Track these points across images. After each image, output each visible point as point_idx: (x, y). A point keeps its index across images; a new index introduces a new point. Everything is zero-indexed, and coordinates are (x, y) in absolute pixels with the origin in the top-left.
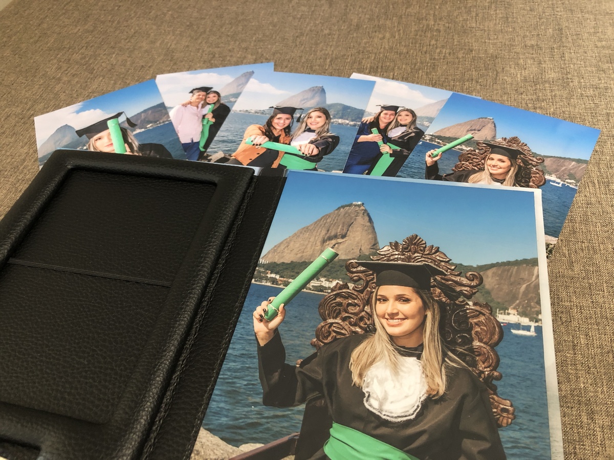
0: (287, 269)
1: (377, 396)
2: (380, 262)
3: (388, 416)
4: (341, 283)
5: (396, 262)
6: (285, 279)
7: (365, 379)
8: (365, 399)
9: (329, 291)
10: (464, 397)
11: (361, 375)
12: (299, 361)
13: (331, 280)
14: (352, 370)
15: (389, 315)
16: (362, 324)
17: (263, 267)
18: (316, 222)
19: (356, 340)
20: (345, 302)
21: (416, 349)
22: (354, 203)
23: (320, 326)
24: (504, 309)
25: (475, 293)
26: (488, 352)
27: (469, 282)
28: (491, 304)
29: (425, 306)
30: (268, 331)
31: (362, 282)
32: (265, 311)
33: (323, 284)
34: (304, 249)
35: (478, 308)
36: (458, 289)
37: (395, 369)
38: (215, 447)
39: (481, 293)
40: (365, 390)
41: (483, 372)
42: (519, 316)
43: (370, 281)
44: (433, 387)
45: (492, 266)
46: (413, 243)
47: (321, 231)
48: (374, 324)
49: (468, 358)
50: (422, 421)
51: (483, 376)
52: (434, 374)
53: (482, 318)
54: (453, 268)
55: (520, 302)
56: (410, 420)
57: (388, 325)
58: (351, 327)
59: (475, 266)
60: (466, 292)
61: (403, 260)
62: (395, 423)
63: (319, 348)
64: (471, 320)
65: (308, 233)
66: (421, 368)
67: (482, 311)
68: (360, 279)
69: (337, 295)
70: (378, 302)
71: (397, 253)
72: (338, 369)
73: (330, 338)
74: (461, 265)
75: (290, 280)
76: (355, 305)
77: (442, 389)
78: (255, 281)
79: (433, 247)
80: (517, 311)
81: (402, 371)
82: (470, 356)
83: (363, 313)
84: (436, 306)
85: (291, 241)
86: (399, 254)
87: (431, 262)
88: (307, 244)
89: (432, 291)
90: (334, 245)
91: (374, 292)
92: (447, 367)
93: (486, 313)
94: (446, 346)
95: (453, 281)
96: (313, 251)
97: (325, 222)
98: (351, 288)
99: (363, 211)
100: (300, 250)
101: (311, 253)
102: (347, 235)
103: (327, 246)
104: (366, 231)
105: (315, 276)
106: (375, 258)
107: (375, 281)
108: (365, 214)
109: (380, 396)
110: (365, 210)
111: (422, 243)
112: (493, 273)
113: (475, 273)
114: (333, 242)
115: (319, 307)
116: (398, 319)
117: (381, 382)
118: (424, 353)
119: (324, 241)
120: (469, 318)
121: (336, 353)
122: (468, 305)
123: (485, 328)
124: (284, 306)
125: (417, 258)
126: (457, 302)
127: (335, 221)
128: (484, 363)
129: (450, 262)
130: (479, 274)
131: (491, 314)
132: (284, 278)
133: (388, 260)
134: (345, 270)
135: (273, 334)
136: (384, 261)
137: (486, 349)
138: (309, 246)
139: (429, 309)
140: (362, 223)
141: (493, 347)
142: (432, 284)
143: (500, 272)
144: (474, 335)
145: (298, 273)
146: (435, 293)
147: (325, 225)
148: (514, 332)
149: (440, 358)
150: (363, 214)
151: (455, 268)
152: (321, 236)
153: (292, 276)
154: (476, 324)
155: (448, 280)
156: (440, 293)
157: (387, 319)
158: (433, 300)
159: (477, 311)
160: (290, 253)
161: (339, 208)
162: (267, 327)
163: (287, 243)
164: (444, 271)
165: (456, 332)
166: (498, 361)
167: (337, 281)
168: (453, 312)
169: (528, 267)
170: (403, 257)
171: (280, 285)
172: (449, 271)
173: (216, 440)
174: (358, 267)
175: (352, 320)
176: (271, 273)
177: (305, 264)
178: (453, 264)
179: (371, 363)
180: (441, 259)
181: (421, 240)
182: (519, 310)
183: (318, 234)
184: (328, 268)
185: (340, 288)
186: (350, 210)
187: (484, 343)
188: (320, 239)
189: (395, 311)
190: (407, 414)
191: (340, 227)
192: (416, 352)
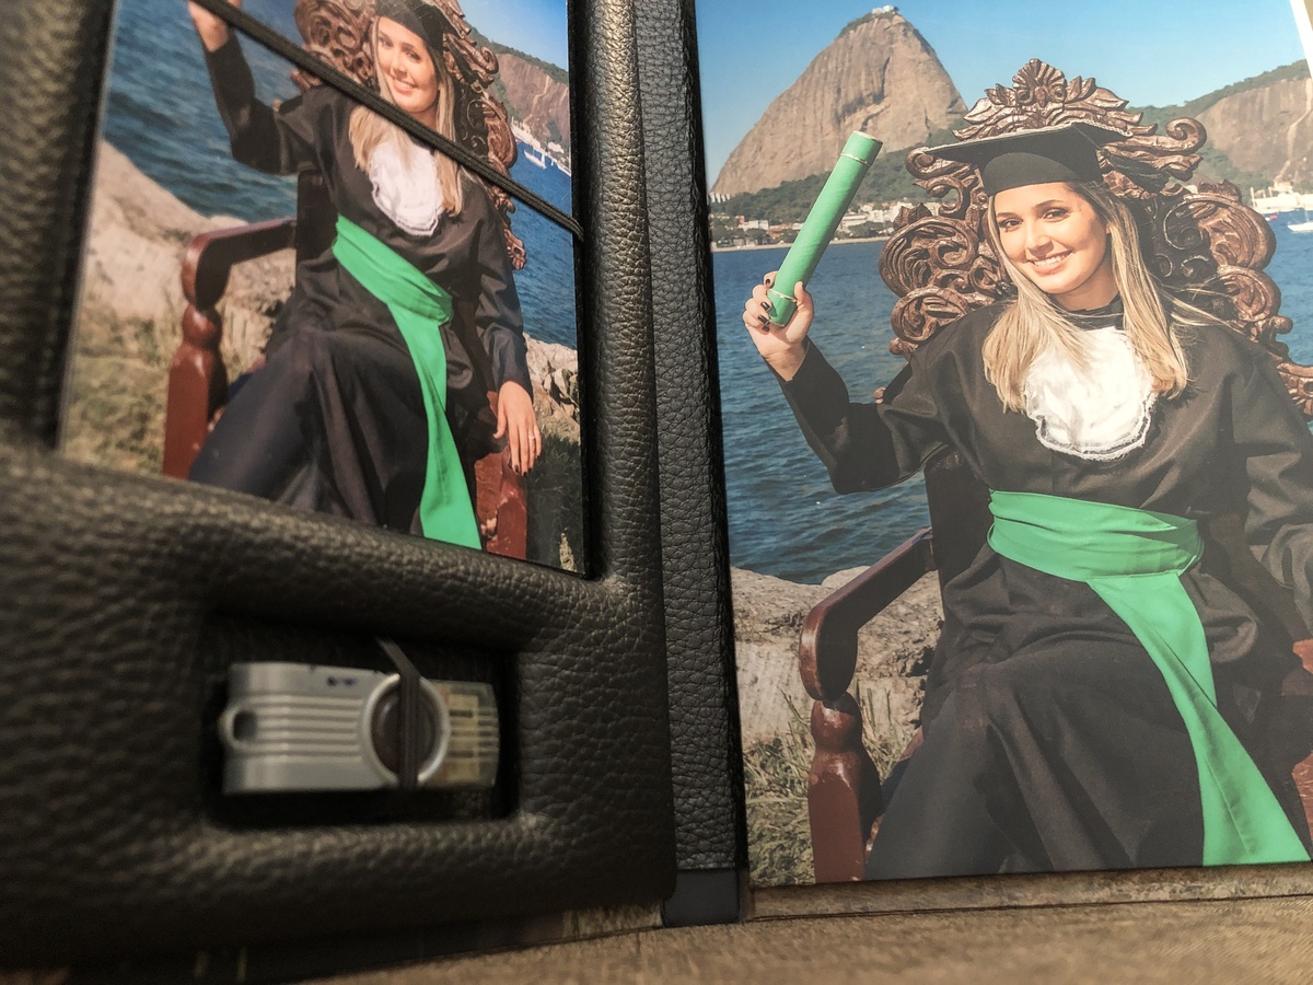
0: (778, 202)
1: (1061, 420)
2: (977, 139)
3: (1092, 452)
4: (910, 206)
5: (1012, 134)
6: (783, 227)
7: (1027, 393)
8: (1038, 432)
9: (891, 230)
10: (1228, 381)
11: (1015, 388)
12: (880, 391)
13: (885, 205)
14: (993, 382)
15: (1032, 251)
16: (983, 285)
17: (724, 210)
18: (803, 78)
19: (983, 319)
20: (933, 246)
21: (1108, 310)
22: (874, 11)
23: (896, 310)
24: (1265, 186)
25: (1197, 163)
26: (1254, 282)
27: (1177, 144)
28: (1235, 181)
29: (1102, 216)
30: (788, 346)
31: (953, 194)
32: (766, 307)
33: (871, 218)
34: (801, 147)
35: (1210, 195)
36: (1159, 163)
37: (1079, 357)
38: (774, 595)
39: (1209, 161)
40: (1033, 415)
41: (1253, 324)
42: (1297, 194)
43: (971, 187)
44: (1164, 376)
45: (1217, 96)
46: (1037, 82)
47: (823, 95)
48: (1008, 279)
49: (1216, 304)
50: (1159, 445)
51: (1254, 331)
52: (1158, 349)
53: (1224, 215)
54: (1136, 119)
55: (1293, 164)
56: (1138, 448)
57: (1038, 272)
58: (963, 296)
59: (1182, 105)
60: (1178, 167)
61: (1026, 125)
62: (1111, 462)
63: (911, 355)
64: (1202, 225)
65: (795, 107)
66: (1129, 344)
67: (1221, 200)
68: (947, 188)
69: (910, 236)
70: (1002, 230)
71: (1008, 111)
72: (965, 388)
73: (926, 330)
74: (1152, 108)
75: (796, 226)
76: (956, 247)
77: (1182, 376)
78: (718, 245)
79: (1081, 81)
80: (1292, 184)
81: (1094, 359)
82: (1219, 298)
83: (979, 261)
84: (1124, 212)
85: (761, 133)
86: (1013, 114)
87: (1087, 116)
88: (804, 134)
89: (1106, 181)
90: (865, 123)
91: (986, 210)
92: (1180, 331)
93: (1228, 203)
94: (1166, 289)
95: (1143, 147)
96: (823, 147)
97: (823, 70)
98: (935, 212)
99: (902, 28)
100: (791, 151)
101: (819, 152)
102: (885, 94)
103: (849, 130)
104: (925, 73)
105: (848, 204)
106: (965, 133)
107: (981, 185)
108: (910, 34)
109: (1067, 418)
110: (907, 24)
111: (1055, 76)
112: (1223, 112)
113: (1186, 121)
114: (860, 115)
115: (881, 270)
116: (1055, 256)
117: (1059, 392)
118: (1126, 313)
119: (838, 119)
120: (1198, 219)
121: (949, 357)
122: (1189, 192)
123: (1235, 234)
124: (804, 286)
125: (1054, 113)
126: (1164, 193)
127: (847, 64)
128: (1250, 305)
129: (1127, 107)
130: (1195, 122)
131: (1239, 202)
132: (779, 224)
133: (995, 132)
134: (909, 175)
135: (803, 351)
136: (986, 136)
137: (1248, 276)
138: (809, 137)
139: (1112, 220)
140: (911, 57)
141: (1260, 268)
142: (1102, 165)
143: (1236, 107)
144: (1216, 255)
145: (808, 206)
146: (1114, 184)
147: (825, 79)
148: (1295, 228)
149: (1161, 316)
150: (905, 35)
151: (1141, 118)
152: (829, 108)
153: (798, 215)
154: (1215, 230)
155: (1132, 149)
156: (1125, 182)
157: (1033, 262)
158: (1115, 199)
159: (1209, 202)
160: (772, 164)
161: (844, 32)
162: (784, 338)
163: (755, 140)
164: (1118, 130)
165: (1178, 255)
166: (1277, 294)
167: (900, 204)
168: (1161, 217)
169: (1291, 83)
170: (1025, 118)
171: (777, 241)
172: (1129, 127)
173: (770, 581)
174: (934, 161)
175: (960, 280)
176: (747, 220)
177: (815, 183)
178: (1133, 111)
179: (1029, 358)
180: (1107, 105)
181: (1050, 70)
182: (1294, 180)
183: (818, 103)
184: (869, 180)
185: (912, 220)
186: (873, 31)
187: (1241, 265)
188: (828, 117)
189: (1044, 241)
190: (1129, 439)
191: (863, 76)
192: (1110, 315)
